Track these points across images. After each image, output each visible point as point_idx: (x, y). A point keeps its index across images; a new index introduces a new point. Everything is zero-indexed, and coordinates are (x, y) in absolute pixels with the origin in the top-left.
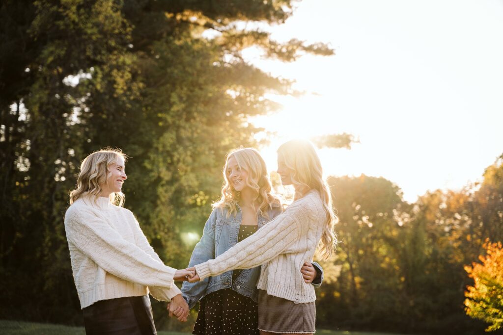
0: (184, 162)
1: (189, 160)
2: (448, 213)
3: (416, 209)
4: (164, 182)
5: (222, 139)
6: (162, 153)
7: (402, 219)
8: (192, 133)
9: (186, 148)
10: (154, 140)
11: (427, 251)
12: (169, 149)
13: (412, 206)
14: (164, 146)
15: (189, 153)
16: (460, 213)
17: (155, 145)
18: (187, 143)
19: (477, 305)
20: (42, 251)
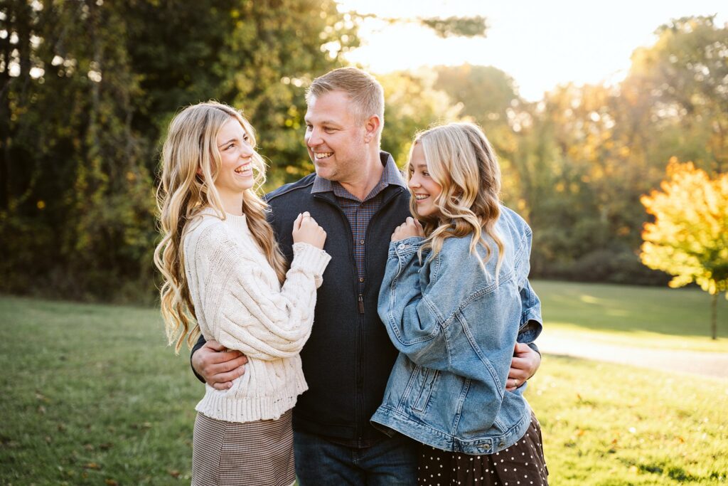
0: (270, 64)
1: (276, 62)
2: (582, 113)
3: (541, 108)
4: (242, 95)
5: (321, 30)
6: (238, 52)
7: (519, 121)
8: (280, 23)
9: (271, 46)
10: (226, 35)
11: (556, 166)
12: (248, 46)
13: (535, 104)
14: (240, 43)
15: (276, 52)
16: (597, 110)
17: (227, 41)
18: (273, 39)
19: (661, 249)
20: (74, 196)
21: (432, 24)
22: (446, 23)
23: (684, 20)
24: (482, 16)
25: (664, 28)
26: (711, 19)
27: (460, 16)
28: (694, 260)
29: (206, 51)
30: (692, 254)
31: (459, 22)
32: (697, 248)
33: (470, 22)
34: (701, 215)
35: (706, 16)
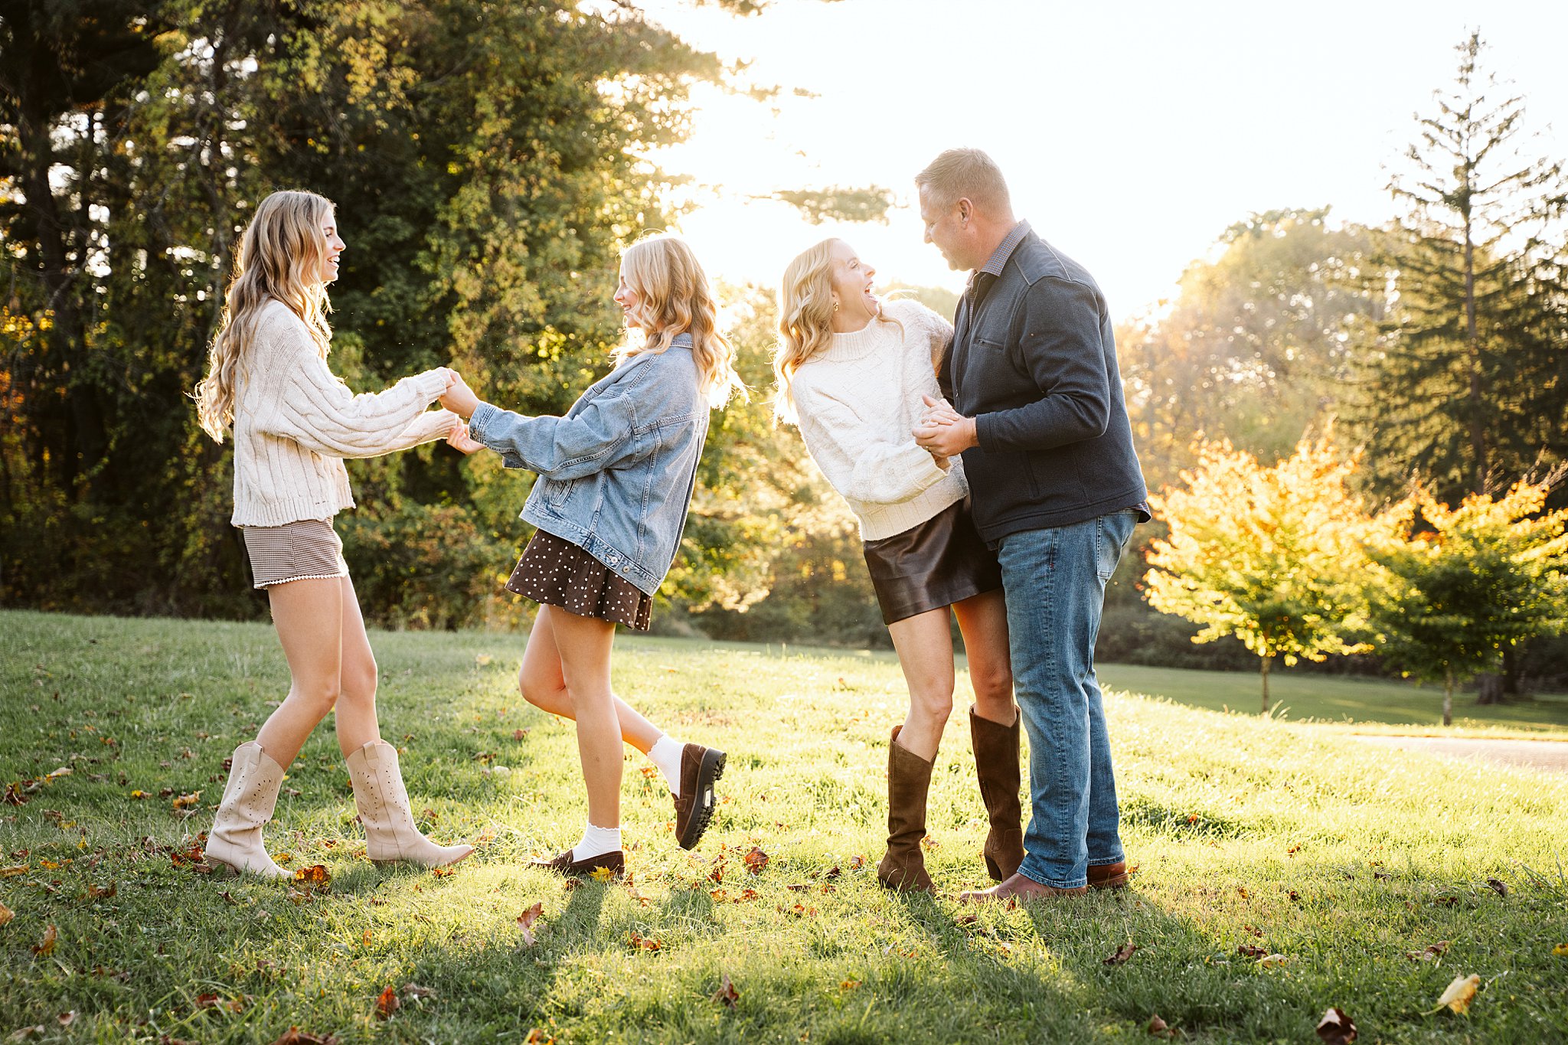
0: (510, 256)
1: (522, 251)
4: (463, 303)
6: (458, 234)
8: (529, 187)
9: (513, 223)
10: (439, 205)
12: (473, 225)
14: (461, 220)
15: (521, 235)
17: (441, 216)
18: (517, 213)
19: (1176, 582)
20: (180, 466)
21: (798, 199)
22: (822, 197)
23: (1274, 218)
24: (881, 186)
25: (1240, 229)
26: (1319, 215)
27: (843, 187)
28: (1228, 600)
29: (406, 232)
30: (1229, 589)
31: (842, 195)
32: (1237, 580)
33: (859, 197)
34: (1242, 525)
35: (1311, 208)
